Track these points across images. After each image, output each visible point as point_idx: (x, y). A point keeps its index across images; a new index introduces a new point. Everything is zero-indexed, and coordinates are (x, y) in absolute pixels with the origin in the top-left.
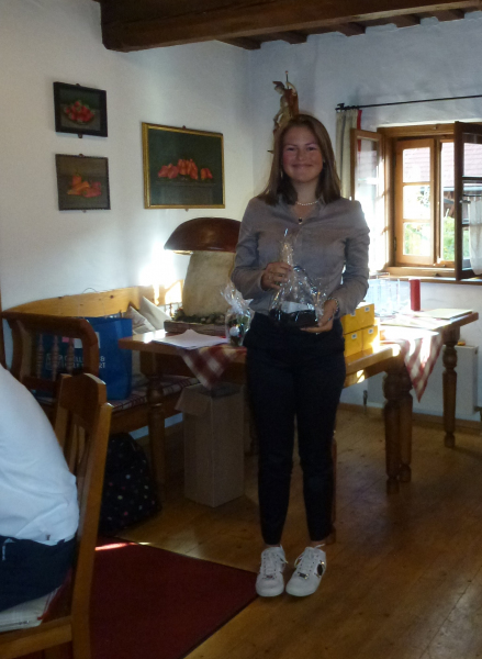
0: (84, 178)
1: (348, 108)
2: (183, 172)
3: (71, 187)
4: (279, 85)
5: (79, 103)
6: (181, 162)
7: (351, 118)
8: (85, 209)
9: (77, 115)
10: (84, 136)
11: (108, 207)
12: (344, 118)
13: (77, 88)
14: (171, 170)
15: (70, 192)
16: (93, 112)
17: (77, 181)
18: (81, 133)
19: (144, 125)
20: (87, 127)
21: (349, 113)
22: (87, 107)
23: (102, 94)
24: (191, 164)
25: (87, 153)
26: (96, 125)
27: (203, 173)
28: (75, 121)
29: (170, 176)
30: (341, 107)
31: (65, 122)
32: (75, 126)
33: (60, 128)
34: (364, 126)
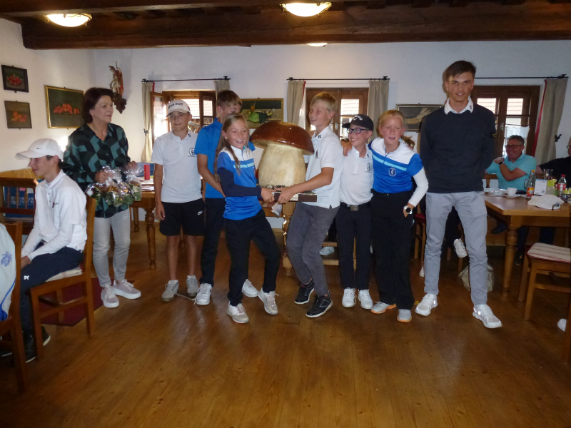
0: (19, 113)
1: (147, 81)
2: (65, 110)
3: (13, 117)
4: (112, 68)
5: (14, 75)
6: (64, 105)
7: (149, 86)
8: (20, 128)
9: (13, 81)
10: (18, 92)
11: (31, 127)
12: (146, 86)
13: (13, 68)
14: (59, 109)
15: (13, 120)
16: (21, 80)
17: (15, 114)
18: (16, 90)
19: (45, 86)
20: (18, 87)
21: (148, 84)
22: (18, 77)
23: (25, 71)
24: (69, 106)
25: (19, 100)
26: (22, 86)
27: (75, 111)
28: (13, 84)
29: (59, 112)
30: (145, 80)
31: (8, 85)
32: (13, 87)
33: (6, 88)
34: (156, 91)
